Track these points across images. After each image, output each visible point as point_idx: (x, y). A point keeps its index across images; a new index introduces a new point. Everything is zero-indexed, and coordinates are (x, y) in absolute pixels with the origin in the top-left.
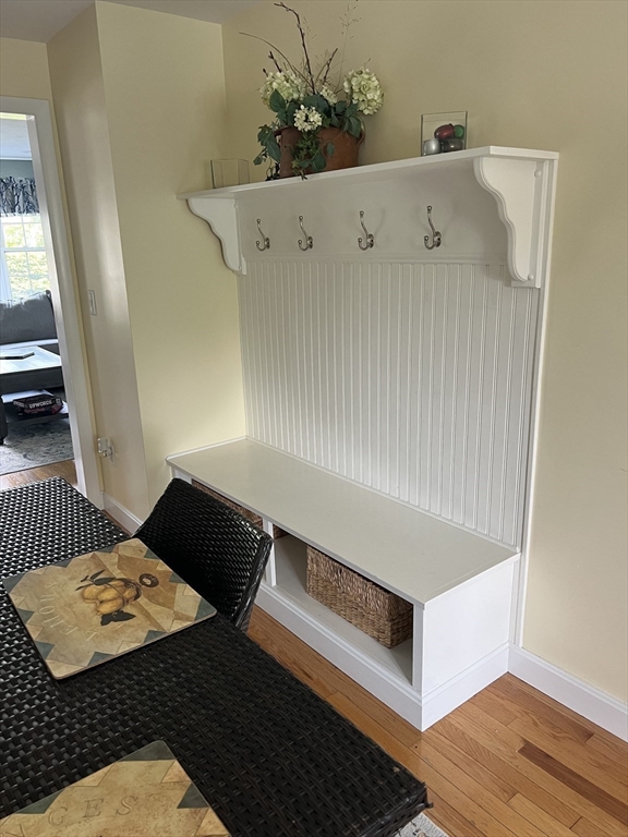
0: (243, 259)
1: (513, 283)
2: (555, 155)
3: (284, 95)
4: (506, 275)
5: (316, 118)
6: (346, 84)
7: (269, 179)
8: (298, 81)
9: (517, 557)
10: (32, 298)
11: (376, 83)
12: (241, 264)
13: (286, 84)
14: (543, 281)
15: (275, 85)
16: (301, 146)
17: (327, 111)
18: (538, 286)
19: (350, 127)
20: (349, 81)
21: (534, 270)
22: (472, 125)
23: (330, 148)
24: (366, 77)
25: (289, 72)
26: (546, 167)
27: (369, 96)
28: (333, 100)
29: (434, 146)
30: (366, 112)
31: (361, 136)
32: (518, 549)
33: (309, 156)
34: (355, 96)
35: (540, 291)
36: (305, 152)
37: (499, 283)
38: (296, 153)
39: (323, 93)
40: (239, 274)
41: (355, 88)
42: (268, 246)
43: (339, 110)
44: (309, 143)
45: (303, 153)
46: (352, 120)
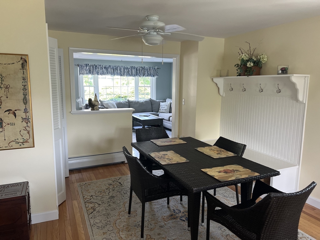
0: (224, 93)
1: (298, 102)
2: (309, 75)
3: (244, 59)
4: (297, 100)
5: (252, 64)
6: (259, 57)
7: (237, 76)
8: (247, 56)
9: (298, 167)
10: (146, 100)
11: (266, 57)
12: (223, 94)
13: (245, 57)
14: (306, 101)
15: (242, 57)
16: (248, 70)
17: (254, 62)
18: (304, 102)
19: (259, 66)
20: (260, 56)
21: (303, 99)
22: (290, 67)
23: (254, 70)
24: (264, 55)
25: (246, 54)
26: (307, 78)
27: (264, 59)
28: (255, 60)
29: (280, 72)
30: (263, 62)
31: (261, 67)
32: (298, 165)
33: (249, 72)
34: (261, 59)
35: (305, 104)
36: (249, 71)
37: (295, 102)
38: (246, 71)
39: (253, 58)
40: (222, 96)
41: (261, 58)
42: (232, 90)
43: (257, 62)
44: (250, 69)
45: (248, 71)
46: (260, 64)
